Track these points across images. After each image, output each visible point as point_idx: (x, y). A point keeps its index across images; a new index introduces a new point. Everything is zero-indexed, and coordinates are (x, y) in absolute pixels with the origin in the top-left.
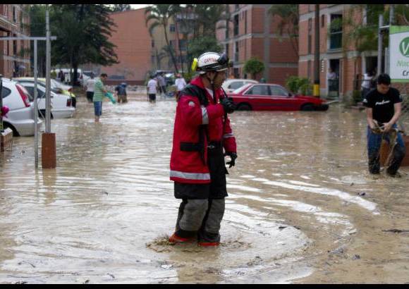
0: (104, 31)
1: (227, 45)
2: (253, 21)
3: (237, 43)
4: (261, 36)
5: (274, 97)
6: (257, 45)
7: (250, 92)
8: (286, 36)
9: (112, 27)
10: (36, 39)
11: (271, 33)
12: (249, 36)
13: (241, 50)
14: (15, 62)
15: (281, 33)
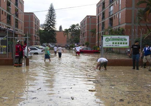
0: (54, 36)
1: (82, 39)
2: (87, 34)
3: (84, 38)
4: (89, 37)
5: (88, 50)
6: (88, 39)
7: (83, 49)
8: (94, 37)
9: (56, 35)
10: (25, 38)
11: (91, 36)
12: (86, 37)
13: (85, 40)
14: (36, 42)
15: (93, 36)
